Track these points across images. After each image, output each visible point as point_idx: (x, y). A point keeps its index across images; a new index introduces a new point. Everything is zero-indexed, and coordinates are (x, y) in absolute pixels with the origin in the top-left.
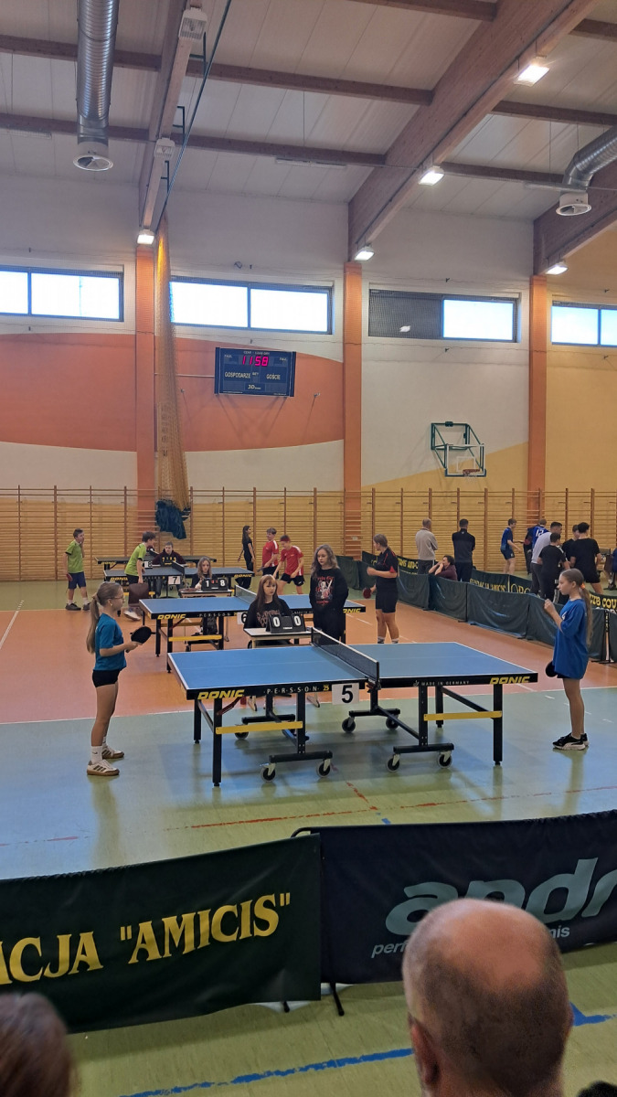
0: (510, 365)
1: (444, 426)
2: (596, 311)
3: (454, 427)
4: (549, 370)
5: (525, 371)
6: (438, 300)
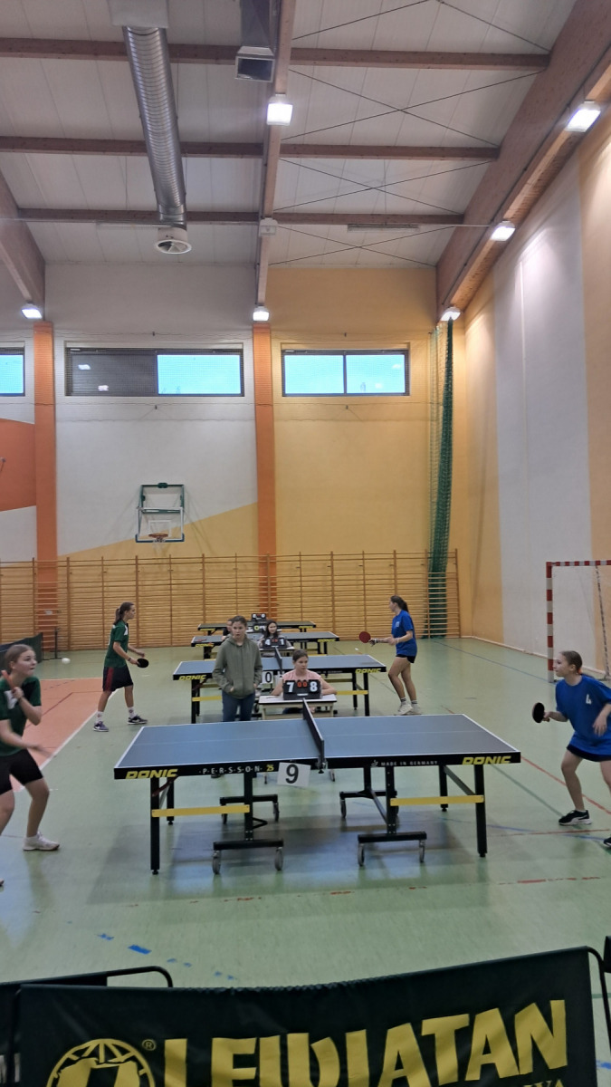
0: (233, 420)
1: (157, 488)
2: (342, 357)
3: (168, 489)
4: (276, 424)
5: (250, 427)
6: (152, 354)
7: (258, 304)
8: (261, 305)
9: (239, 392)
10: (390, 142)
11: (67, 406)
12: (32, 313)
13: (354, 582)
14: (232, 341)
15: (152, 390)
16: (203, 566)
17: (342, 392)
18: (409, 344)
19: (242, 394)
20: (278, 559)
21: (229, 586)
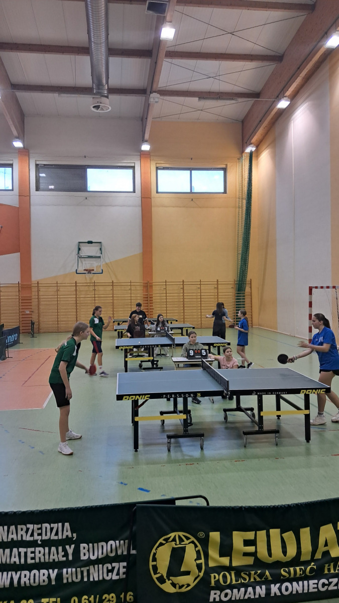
0: (129, 206)
1: (87, 244)
2: (189, 171)
3: (93, 244)
4: (153, 209)
5: (138, 210)
6: (83, 169)
7: (144, 141)
8: (146, 141)
9: (132, 190)
10: (223, 51)
11: (37, 197)
12: (18, 144)
13: (195, 297)
14: (129, 161)
15: (83, 188)
16: (113, 287)
17: (189, 191)
18: (227, 165)
19: (134, 191)
20: (154, 284)
21: (126, 298)
